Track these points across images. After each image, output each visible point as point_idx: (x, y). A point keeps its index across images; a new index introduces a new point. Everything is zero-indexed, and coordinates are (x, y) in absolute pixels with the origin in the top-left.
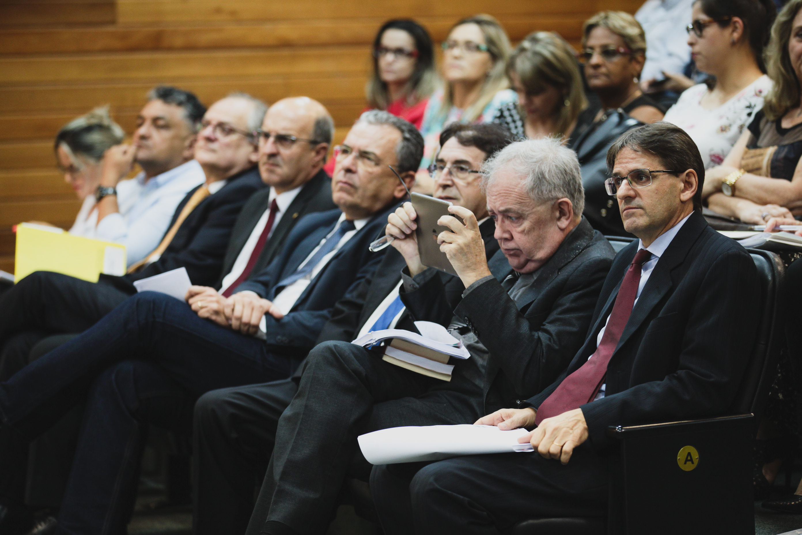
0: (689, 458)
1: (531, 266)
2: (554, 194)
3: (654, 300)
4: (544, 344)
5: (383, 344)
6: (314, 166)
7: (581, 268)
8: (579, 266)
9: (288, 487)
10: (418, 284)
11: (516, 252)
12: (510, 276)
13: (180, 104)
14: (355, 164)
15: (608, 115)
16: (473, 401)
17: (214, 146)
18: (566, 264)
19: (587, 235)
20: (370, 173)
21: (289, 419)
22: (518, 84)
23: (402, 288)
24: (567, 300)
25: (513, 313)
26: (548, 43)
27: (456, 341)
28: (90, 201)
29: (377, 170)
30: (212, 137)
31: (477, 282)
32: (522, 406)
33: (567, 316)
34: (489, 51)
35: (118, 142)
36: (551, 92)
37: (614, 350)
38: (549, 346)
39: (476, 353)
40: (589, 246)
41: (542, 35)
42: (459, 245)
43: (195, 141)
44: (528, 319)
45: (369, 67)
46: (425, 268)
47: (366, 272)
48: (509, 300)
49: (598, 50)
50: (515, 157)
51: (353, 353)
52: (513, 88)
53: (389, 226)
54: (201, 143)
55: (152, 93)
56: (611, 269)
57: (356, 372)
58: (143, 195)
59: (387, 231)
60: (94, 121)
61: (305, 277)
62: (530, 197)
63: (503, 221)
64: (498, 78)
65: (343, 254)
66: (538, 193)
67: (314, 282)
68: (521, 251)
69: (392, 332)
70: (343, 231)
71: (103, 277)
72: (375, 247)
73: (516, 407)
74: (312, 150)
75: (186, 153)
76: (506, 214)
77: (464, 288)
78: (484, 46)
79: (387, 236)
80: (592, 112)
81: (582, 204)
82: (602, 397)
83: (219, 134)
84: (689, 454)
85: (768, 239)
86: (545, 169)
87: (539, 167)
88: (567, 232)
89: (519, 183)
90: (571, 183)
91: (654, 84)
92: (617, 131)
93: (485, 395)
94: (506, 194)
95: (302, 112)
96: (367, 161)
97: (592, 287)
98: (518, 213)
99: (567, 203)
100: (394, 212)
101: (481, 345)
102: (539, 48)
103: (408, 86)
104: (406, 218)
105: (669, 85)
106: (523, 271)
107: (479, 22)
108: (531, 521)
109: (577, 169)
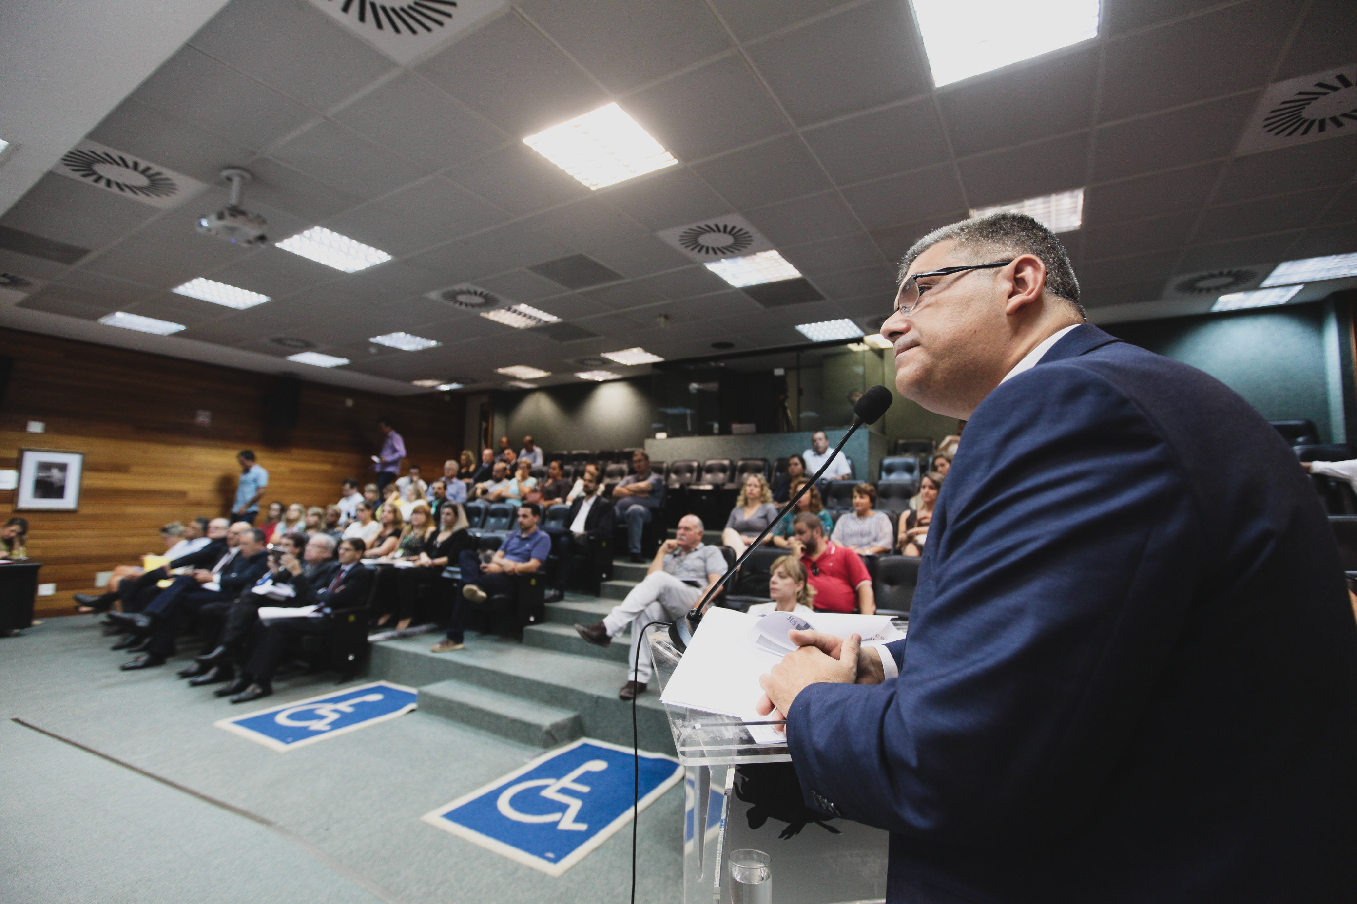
83: (215, 530)
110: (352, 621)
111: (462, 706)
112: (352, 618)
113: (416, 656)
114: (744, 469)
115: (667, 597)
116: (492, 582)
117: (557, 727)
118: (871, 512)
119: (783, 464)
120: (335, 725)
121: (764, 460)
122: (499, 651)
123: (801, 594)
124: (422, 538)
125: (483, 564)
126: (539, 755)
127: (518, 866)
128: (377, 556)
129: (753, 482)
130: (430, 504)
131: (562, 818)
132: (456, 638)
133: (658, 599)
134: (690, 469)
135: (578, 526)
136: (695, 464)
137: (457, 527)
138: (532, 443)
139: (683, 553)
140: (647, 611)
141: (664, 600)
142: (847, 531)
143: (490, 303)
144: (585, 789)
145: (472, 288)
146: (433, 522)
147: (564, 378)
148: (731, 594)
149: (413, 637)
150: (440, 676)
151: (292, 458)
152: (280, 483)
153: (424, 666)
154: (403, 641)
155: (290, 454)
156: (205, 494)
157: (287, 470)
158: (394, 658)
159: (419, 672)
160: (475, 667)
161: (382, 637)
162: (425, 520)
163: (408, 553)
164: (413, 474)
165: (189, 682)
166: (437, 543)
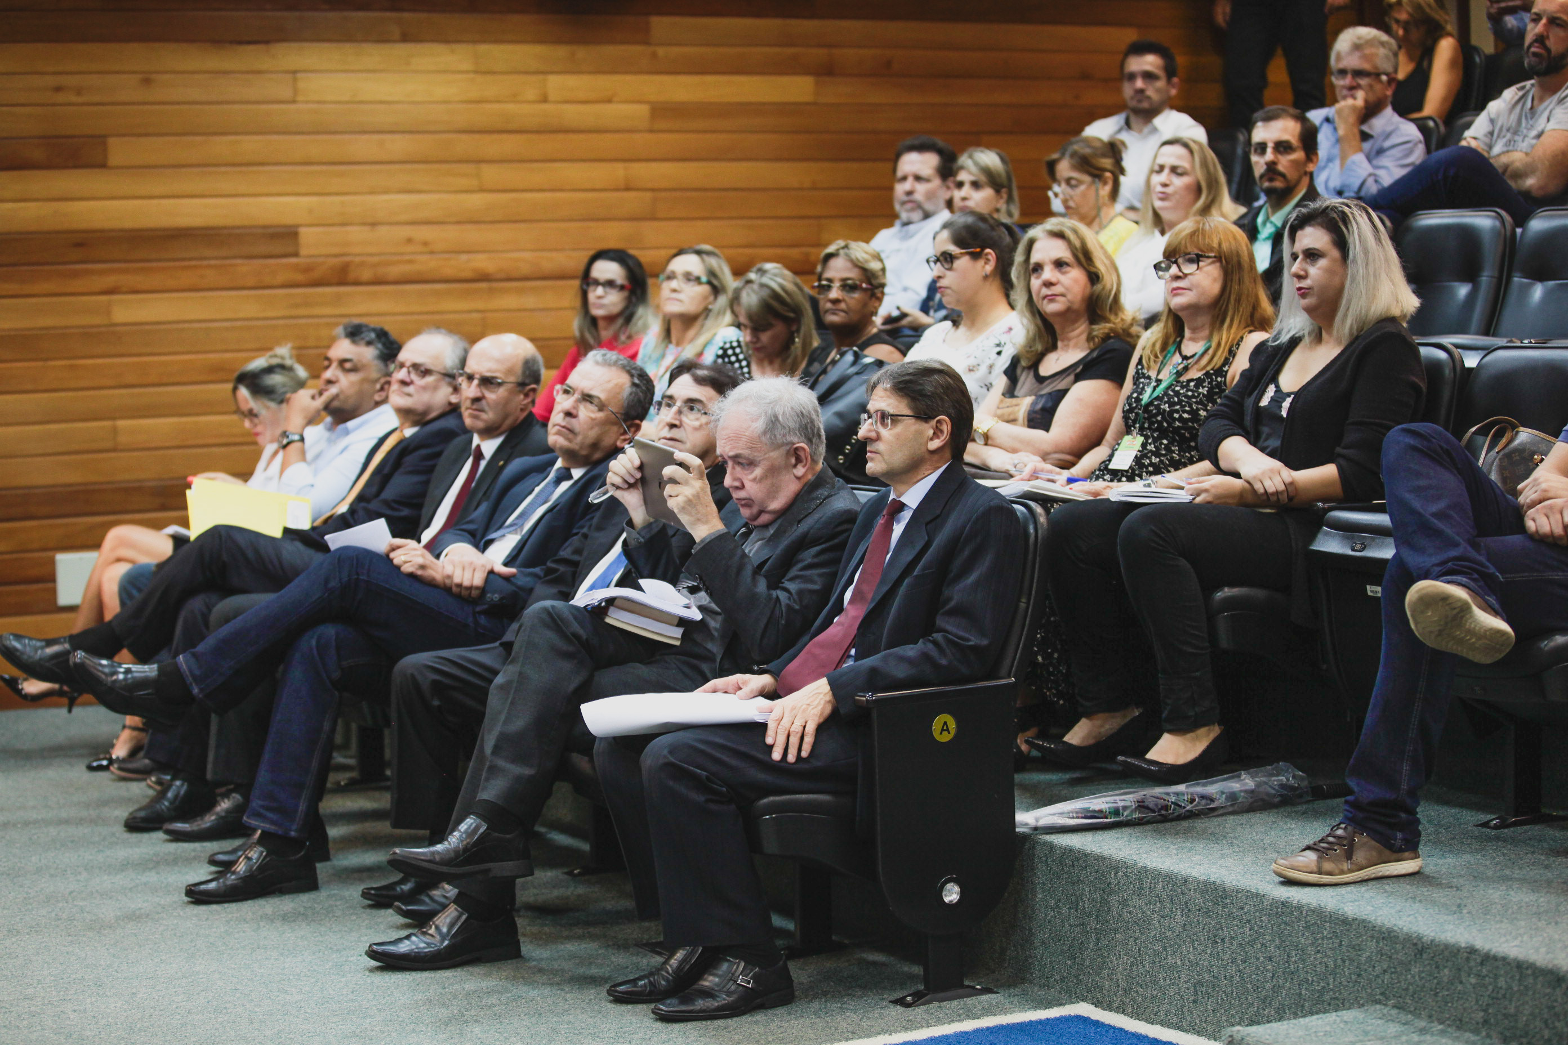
0: (945, 728)
1: (765, 518)
2: (789, 438)
3: (908, 556)
4: (783, 604)
5: (603, 604)
6: (522, 410)
7: (823, 519)
8: (821, 518)
9: (501, 763)
10: (643, 537)
11: (748, 503)
12: (743, 530)
13: (369, 343)
14: (576, 408)
15: (842, 354)
16: (705, 667)
17: (411, 389)
18: (806, 516)
19: (828, 483)
20: (593, 419)
21: (501, 687)
22: (743, 319)
23: (625, 543)
24: (808, 556)
25: (748, 571)
26: (776, 275)
27: (686, 601)
28: (270, 449)
29: (600, 415)
30: (408, 380)
31: (710, 535)
32: (761, 672)
33: (808, 573)
34: (709, 283)
35: (301, 384)
36: (779, 328)
37: (865, 609)
38: (788, 606)
39: (707, 614)
40: (831, 496)
41: (768, 266)
42: (686, 496)
43: (389, 383)
44: (766, 577)
45: (578, 303)
46: (652, 520)
47: (582, 527)
48: (744, 555)
49: (837, 285)
50: (747, 397)
51: (572, 614)
52: (739, 326)
53: (610, 474)
54: (395, 387)
55: (340, 330)
56: (858, 521)
57: (576, 636)
58: (330, 441)
59: (608, 480)
60: (275, 361)
61: (515, 532)
62: (761, 442)
63: (733, 468)
64: (721, 313)
65: (558, 507)
66: (771, 438)
67: (526, 537)
68: (752, 500)
69: (613, 592)
70: (558, 481)
71: (287, 531)
72: (595, 497)
73: (753, 672)
74: (520, 392)
75: (377, 397)
76: (736, 459)
77: (695, 542)
78: (704, 279)
79: (608, 486)
80: (824, 350)
81: (822, 449)
82: (850, 662)
83: (414, 377)
84: (945, 723)
85: (1026, 488)
86: (779, 410)
87: (772, 409)
88: (804, 480)
89: (750, 427)
90: (809, 426)
91: (889, 320)
92: (853, 370)
93: (718, 660)
94: (736, 438)
95: (509, 350)
96: (588, 405)
97: (836, 541)
98: (748, 459)
99: (803, 449)
100: (616, 459)
101: (713, 606)
102: (765, 280)
103: (620, 321)
104: (629, 466)
105: (904, 322)
106: (757, 523)
107: (699, 253)
108: (772, 798)
109: (816, 411)
110: (945, 738)
124: (1216, 377)
132: (1384, 833)
149: (1200, 824)
150: (1322, 992)
151: (654, 55)
152: (619, 172)
153: (1252, 943)
154: (1161, 834)
155: (646, 43)
156: (357, 234)
157: (642, 110)
158: (1124, 903)
159: (1232, 970)
160: (1472, 951)
161: (1069, 815)
162: (1215, 288)
163: (1156, 453)
164: (1139, 83)
165: (372, 954)
166: (1280, 396)
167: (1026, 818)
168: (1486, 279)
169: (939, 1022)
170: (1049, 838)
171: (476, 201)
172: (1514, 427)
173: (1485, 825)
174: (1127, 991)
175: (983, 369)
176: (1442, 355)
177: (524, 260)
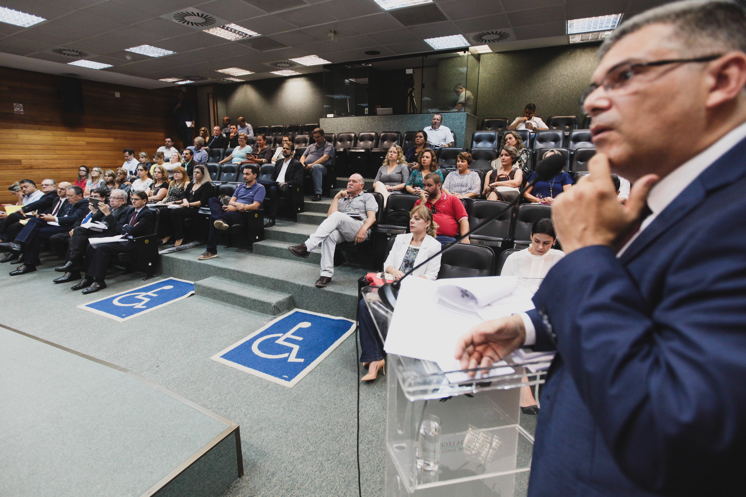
1: (116, 208)
17: (46, 188)
30: (44, 187)
31: (108, 215)
34: (100, 172)
78: (98, 171)
83: (46, 186)
110: (147, 243)
111: (221, 292)
112: (147, 241)
113: (190, 262)
114: (384, 139)
115: (342, 227)
116: (230, 217)
117: (280, 303)
118: (468, 171)
119: (411, 136)
120: (149, 305)
121: (398, 132)
122: (239, 258)
123: (429, 228)
124: (182, 188)
125: (224, 206)
126: (272, 320)
127: (269, 383)
128: (155, 201)
129: (394, 149)
130: (183, 165)
131: (289, 355)
132: (212, 251)
133: (337, 229)
134: (350, 139)
135: (281, 179)
136: (353, 135)
137: (204, 182)
138: (243, 121)
139: (351, 198)
140: (331, 235)
141: (341, 229)
142: (453, 183)
143: (209, 22)
144: (300, 339)
145: (196, 11)
146: (188, 178)
147: (264, 75)
148: (380, 223)
149: (185, 251)
150: (206, 274)
151: (86, 134)
152: (82, 152)
153: (196, 268)
154: (180, 253)
155: (84, 132)
156: (33, 161)
157: (84, 143)
158: (176, 263)
159: (193, 272)
160: (227, 269)
161: (167, 251)
162: (182, 177)
163: (174, 199)
164: (167, 143)
165: (54, 281)
166: (192, 192)
167: (160, 252)
168: (218, 172)
169: (150, 283)
170: (164, 255)
171: (56, 156)
172: (225, 196)
173: (225, 248)
174: (178, 275)
175: (146, 186)
176: (214, 185)
177: (66, 165)
